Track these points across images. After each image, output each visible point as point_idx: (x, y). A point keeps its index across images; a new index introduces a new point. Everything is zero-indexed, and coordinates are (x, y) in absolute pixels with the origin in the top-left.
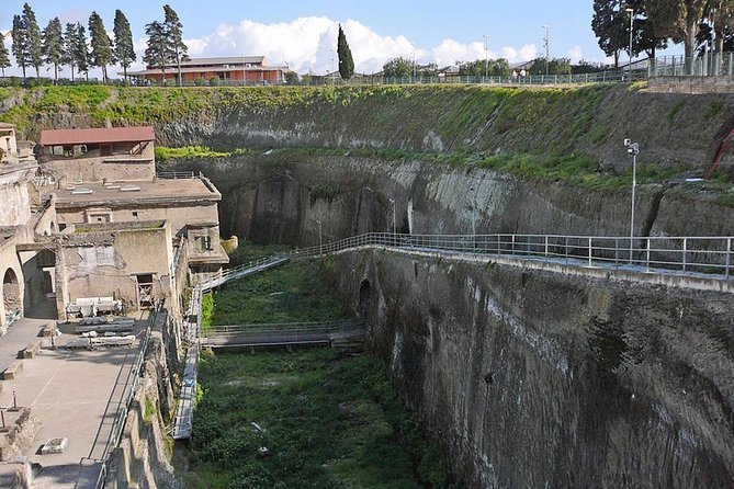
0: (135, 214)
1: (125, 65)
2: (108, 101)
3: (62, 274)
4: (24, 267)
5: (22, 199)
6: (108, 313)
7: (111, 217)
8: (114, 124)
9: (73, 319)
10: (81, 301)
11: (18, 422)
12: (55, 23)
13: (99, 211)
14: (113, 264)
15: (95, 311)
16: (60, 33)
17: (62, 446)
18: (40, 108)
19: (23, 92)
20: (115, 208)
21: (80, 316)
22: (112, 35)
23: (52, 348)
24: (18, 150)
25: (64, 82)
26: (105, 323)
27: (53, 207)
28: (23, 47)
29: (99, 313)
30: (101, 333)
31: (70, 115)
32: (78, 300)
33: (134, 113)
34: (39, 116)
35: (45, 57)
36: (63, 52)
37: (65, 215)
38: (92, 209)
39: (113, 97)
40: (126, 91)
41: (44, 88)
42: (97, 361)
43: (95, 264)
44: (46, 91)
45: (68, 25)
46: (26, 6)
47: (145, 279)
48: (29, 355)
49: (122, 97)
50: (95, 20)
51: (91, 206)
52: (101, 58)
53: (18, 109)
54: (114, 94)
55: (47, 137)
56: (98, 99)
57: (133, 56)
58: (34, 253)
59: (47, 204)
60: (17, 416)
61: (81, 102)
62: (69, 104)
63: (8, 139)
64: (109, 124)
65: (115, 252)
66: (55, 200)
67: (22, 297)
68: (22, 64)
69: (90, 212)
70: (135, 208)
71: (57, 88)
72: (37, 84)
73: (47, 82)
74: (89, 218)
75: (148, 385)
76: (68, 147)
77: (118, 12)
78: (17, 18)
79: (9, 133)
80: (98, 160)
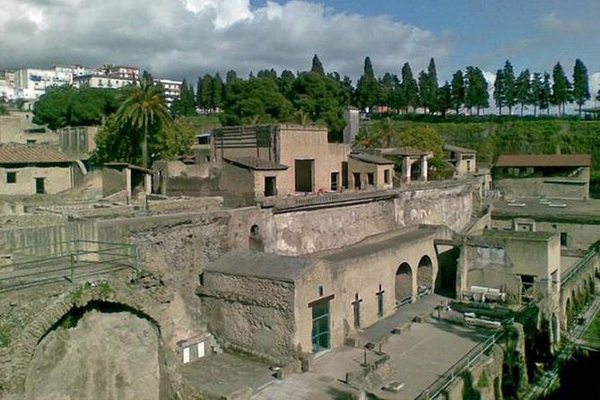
0: (554, 226)
1: (581, 103)
2: (560, 132)
3: (464, 266)
4: (439, 257)
5: (464, 207)
6: (494, 301)
7: (534, 227)
8: (564, 151)
9: (467, 301)
10: (474, 288)
11: (376, 363)
12: (527, 73)
13: (524, 221)
14: (502, 263)
15: (484, 299)
16: (529, 81)
17: (398, 388)
18: (506, 138)
19: (495, 126)
20: (538, 220)
21: (473, 299)
22: (571, 80)
23: (438, 319)
24: (477, 170)
25: (528, 118)
26: (488, 309)
27: (489, 214)
28: (502, 93)
29: (487, 300)
30: (478, 316)
31: (528, 143)
32: (472, 287)
33: (581, 142)
34: (504, 144)
35: (515, 100)
36: (529, 95)
37: (498, 221)
38: (519, 219)
39: (565, 129)
40: (577, 124)
41: (511, 123)
42: (463, 335)
43: (488, 262)
44: (513, 125)
45: (535, 74)
46: (507, 62)
47: (527, 279)
48: (419, 321)
49: (572, 129)
50: (558, 69)
51: (518, 217)
52: (559, 98)
53: (490, 138)
54: (565, 127)
55: (504, 161)
56: (552, 131)
57: (588, 96)
58: (452, 247)
59: (485, 212)
60: (377, 358)
61: (537, 132)
62: (529, 136)
63: (468, 162)
64: (559, 152)
65: (505, 255)
66: (491, 208)
67: (434, 278)
68: (499, 105)
69: (517, 221)
70: (555, 221)
71: (520, 122)
72: (506, 120)
73: (515, 117)
74: (516, 226)
75: (489, 363)
76: (523, 169)
77: (578, 62)
78: (499, 71)
79: (471, 157)
80: (540, 180)
